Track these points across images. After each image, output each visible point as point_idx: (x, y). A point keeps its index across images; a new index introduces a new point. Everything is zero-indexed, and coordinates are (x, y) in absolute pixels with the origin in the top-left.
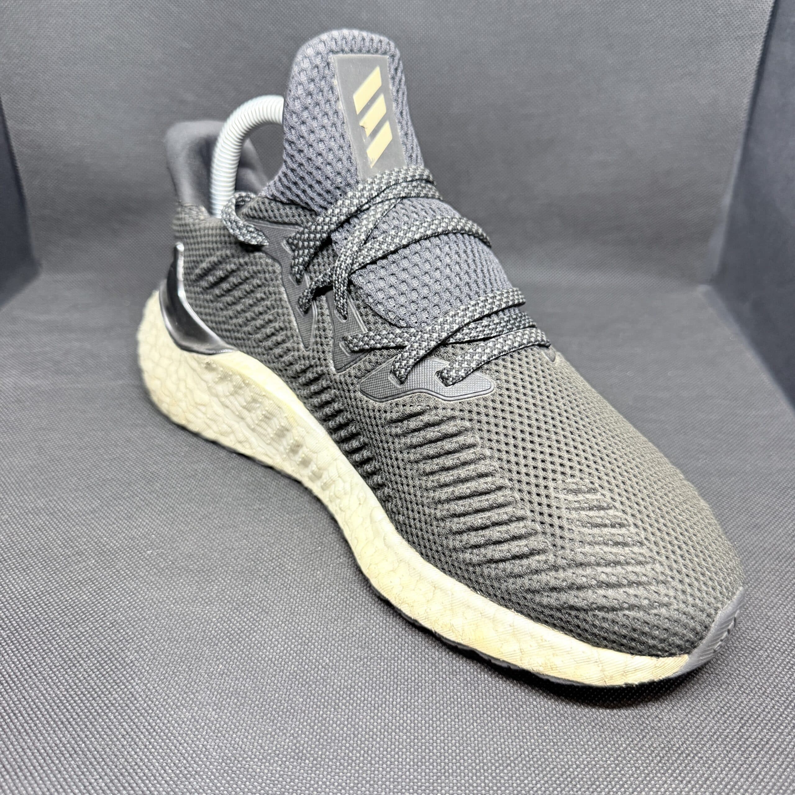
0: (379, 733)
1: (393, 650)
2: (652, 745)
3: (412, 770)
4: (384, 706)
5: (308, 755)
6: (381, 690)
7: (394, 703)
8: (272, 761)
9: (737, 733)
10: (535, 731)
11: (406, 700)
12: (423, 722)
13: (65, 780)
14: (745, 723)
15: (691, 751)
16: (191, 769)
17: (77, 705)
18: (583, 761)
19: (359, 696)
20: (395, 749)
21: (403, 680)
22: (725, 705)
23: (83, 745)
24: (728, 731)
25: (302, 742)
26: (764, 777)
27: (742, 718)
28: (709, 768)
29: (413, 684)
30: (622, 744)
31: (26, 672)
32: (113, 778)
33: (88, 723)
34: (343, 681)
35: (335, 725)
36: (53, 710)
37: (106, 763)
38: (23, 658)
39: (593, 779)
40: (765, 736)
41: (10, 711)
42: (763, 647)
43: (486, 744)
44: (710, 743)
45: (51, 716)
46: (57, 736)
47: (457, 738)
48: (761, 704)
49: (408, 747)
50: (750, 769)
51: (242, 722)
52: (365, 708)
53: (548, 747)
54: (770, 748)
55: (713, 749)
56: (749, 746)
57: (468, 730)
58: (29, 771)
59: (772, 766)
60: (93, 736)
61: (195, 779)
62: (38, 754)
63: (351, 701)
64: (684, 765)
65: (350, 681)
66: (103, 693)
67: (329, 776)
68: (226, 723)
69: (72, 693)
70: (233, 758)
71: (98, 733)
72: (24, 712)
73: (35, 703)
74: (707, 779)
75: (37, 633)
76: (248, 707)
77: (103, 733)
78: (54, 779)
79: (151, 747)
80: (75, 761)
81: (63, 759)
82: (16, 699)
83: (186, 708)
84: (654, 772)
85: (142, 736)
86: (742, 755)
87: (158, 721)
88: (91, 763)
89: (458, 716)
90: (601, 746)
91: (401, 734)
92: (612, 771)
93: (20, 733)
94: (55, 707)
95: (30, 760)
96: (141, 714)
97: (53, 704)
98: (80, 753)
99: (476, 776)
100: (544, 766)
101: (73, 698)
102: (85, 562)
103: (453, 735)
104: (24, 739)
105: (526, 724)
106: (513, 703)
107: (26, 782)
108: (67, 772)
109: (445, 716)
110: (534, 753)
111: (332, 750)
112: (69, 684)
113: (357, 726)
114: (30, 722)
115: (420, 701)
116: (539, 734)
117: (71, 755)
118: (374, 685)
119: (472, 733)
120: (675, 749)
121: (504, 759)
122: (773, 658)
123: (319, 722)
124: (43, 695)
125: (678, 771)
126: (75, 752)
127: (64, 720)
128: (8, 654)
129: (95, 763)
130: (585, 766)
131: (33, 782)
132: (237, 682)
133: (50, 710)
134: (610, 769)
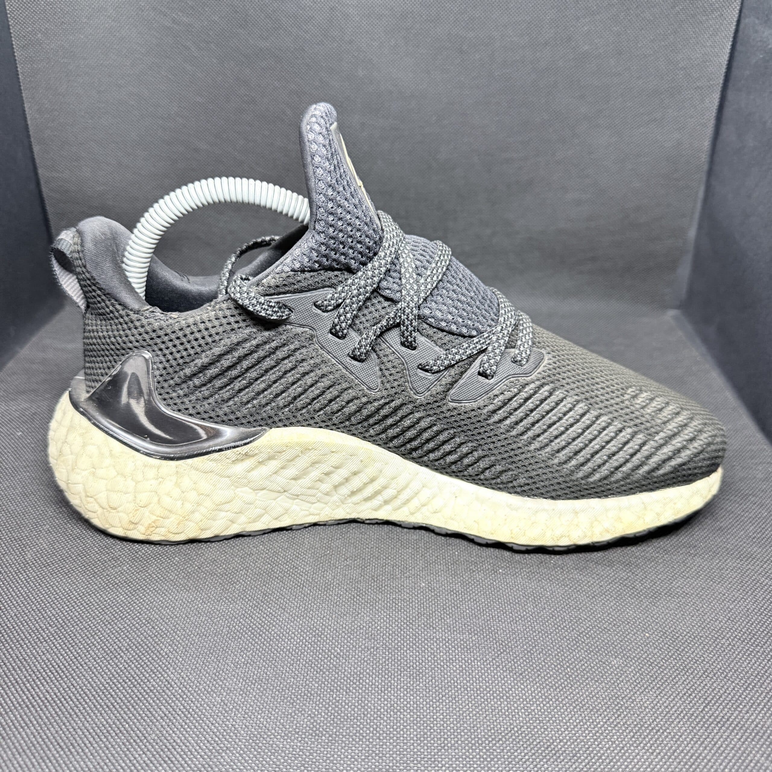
0: (386, 713)
1: (396, 641)
2: (626, 722)
3: (415, 745)
4: (389, 689)
5: (324, 733)
6: (386, 676)
7: (399, 687)
8: (293, 738)
9: (702, 712)
10: (523, 711)
11: (409, 685)
12: (424, 703)
13: (113, 755)
14: (708, 703)
15: (661, 728)
16: (222, 745)
17: (120, 691)
18: (566, 736)
19: (367, 681)
20: (400, 726)
21: (406, 668)
22: (691, 687)
23: (127, 726)
24: (693, 710)
25: (319, 721)
26: (725, 749)
27: (706, 699)
28: (676, 741)
29: (415, 670)
30: (599, 722)
31: (73, 662)
32: (155, 753)
33: (130, 707)
34: (352, 668)
35: (347, 707)
36: (99, 696)
37: (148, 741)
38: (70, 650)
39: (574, 752)
40: (726, 714)
41: (61, 697)
42: (725, 636)
43: (480, 722)
44: (678, 720)
45: (97, 701)
46: (103, 717)
47: (455, 717)
48: (723, 687)
49: (412, 725)
50: (713, 743)
51: (265, 705)
52: (373, 691)
53: (535, 724)
54: (730, 725)
55: (679, 726)
56: (712, 723)
57: (464, 709)
58: (81, 748)
59: (733, 739)
60: (136, 718)
61: (226, 753)
62: (87, 733)
63: (361, 686)
64: (654, 739)
65: (359, 668)
66: (142, 680)
67: (343, 750)
68: (251, 705)
69: (115, 681)
70: (259, 736)
71: (140, 715)
72: (73, 697)
73: (82, 690)
74: (675, 751)
75: (81, 629)
76: (271, 692)
77: (144, 715)
78: (103, 755)
79: (186, 726)
80: (121, 739)
81: (110, 737)
82: (65, 686)
83: (215, 693)
84: (628, 745)
85: (178, 718)
86: (706, 730)
87: (192, 705)
88: (135, 741)
89: (455, 698)
90: (581, 723)
91: (405, 713)
92: (591, 745)
93: (71, 715)
94: (101, 693)
95: (81, 738)
96: (177, 699)
97: (99, 691)
98: (125, 732)
99: (472, 749)
100: (531, 740)
101: (115, 685)
102: (120, 566)
103: (451, 714)
104: (75, 721)
105: (515, 705)
106: (504, 687)
107: (78, 757)
108: (114, 748)
109: (444, 698)
110: (523, 730)
111: (345, 728)
112: (112, 673)
113: (366, 707)
114: (79, 706)
115: (421, 685)
116: (527, 713)
117: (116, 734)
118: (380, 671)
119: (468, 712)
120: (646, 726)
121: (496, 734)
122: (734, 646)
123: (333, 704)
124: (89, 682)
125: (649, 745)
126: (121, 731)
127: (109, 704)
128: (56, 648)
129: (138, 741)
130: (567, 741)
131: (84, 757)
132: (260, 670)
133: (97, 696)
134: (589, 743)
